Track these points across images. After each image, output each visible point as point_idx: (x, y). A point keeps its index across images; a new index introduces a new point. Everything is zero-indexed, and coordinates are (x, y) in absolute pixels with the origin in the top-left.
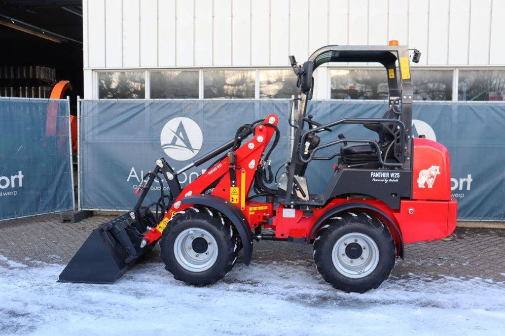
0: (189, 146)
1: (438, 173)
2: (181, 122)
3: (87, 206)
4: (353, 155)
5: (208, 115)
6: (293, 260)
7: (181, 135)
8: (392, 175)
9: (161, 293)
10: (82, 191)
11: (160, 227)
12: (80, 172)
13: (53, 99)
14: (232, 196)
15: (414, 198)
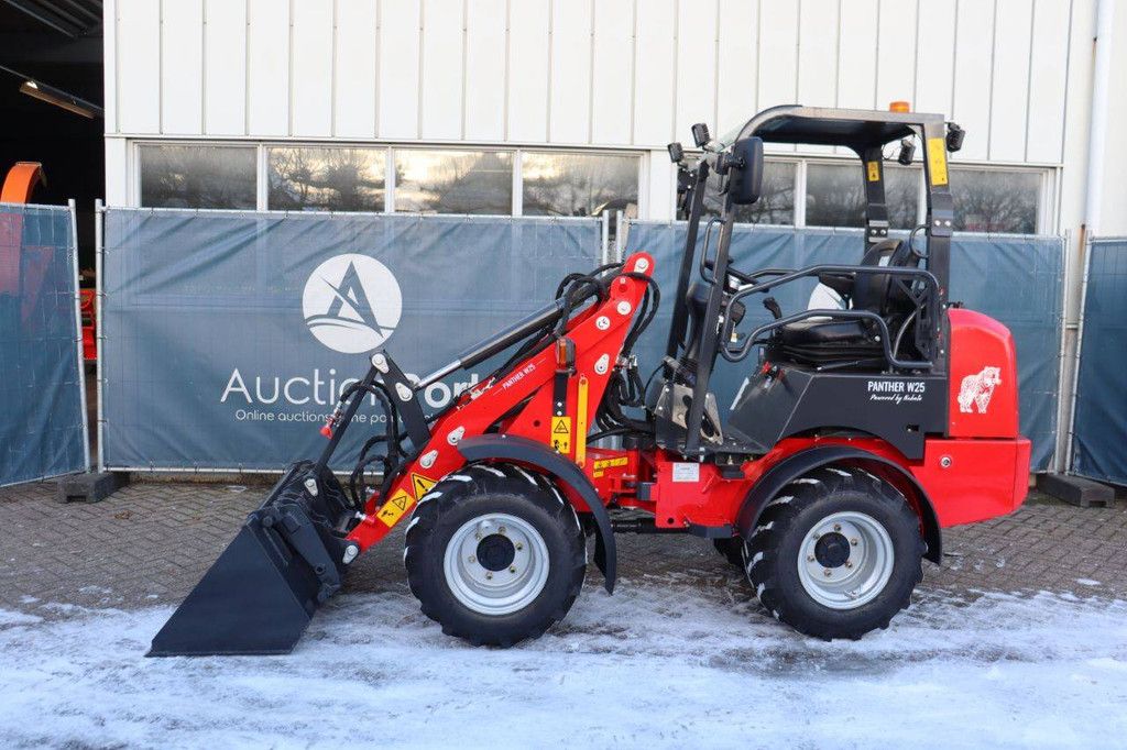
0: (369, 320)
1: (998, 381)
2: (352, 265)
3: (121, 461)
4: (822, 345)
5: (415, 249)
6: (660, 571)
7: (351, 294)
8: (911, 387)
9: (420, 670)
10: (107, 427)
11: (385, 513)
12: (103, 380)
13: (8, 204)
14: (554, 437)
15: (951, 434)
